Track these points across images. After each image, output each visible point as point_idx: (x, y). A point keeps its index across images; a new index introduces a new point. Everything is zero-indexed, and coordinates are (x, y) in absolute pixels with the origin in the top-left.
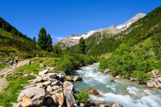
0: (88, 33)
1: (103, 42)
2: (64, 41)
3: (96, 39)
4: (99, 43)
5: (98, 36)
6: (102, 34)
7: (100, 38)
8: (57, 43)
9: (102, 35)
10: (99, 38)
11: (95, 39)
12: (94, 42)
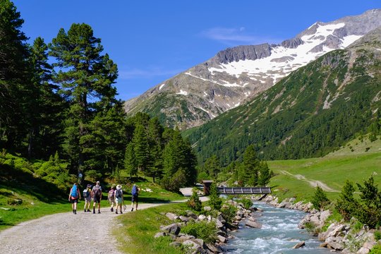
0: (305, 38)
1: (348, 98)
2: (185, 89)
3: (325, 85)
4: (334, 104)
5: (334, 71)
6: (352, 61)
7: (342, 78)
8: (151, 96)
9: (350, 66)
10: (336, 81)
11: (320, 84)
12: (314, 98)
